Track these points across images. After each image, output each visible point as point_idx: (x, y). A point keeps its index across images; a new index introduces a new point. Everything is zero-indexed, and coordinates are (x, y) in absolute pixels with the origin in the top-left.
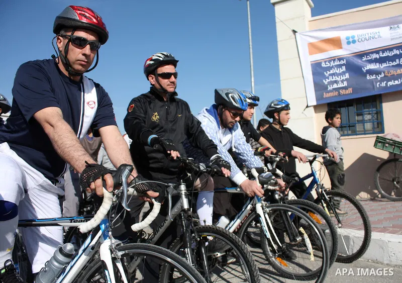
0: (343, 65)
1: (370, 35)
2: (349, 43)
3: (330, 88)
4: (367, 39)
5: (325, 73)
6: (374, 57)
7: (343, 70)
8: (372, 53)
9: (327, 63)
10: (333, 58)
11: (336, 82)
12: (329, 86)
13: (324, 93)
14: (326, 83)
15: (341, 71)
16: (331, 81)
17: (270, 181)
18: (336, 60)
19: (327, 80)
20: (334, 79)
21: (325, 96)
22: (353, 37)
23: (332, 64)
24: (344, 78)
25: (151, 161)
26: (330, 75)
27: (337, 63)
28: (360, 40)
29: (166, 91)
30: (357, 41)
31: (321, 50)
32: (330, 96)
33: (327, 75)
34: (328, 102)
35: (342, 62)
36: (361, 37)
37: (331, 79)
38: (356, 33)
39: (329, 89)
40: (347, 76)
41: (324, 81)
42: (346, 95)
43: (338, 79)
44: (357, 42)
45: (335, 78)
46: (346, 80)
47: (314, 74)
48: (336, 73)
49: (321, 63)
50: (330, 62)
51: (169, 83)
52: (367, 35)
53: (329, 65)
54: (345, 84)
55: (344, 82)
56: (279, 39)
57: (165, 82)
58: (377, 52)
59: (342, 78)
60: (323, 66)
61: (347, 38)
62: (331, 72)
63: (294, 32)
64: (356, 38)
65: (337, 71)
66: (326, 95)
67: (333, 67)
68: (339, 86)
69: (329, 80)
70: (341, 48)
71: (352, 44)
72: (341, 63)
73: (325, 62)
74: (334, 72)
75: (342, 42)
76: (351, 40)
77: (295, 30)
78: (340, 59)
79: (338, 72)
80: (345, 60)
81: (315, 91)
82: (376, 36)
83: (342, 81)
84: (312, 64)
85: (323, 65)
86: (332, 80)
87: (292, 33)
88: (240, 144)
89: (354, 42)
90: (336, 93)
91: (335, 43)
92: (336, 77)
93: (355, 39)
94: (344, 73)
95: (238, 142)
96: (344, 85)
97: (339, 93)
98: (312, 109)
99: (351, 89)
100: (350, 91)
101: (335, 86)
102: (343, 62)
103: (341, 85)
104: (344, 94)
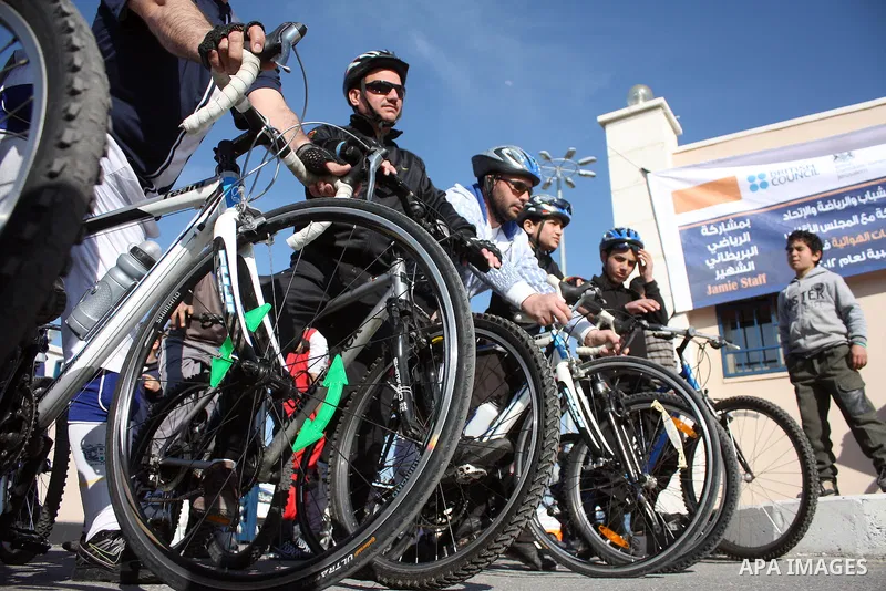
0: (746, 230)
1: (795, 172)
2: (754, 188)
3: (720, 276)
4: (791, 178)
5: (709, 247)
6: (806, 214)
7: (745, 241)
8: (803, 205)
9: (712, 228)
10: (723, 219)
11: (733, 264)
12: (717, 272)
13: (709, 287)
14: (711, 265)
15: (742, 242)
16: (721, 262)
17: (584, 292)
18: (731, 221)
19: (713, 260)
20: (728, 259)
21: (710, 293)
22: (761, 176)
23: (722, 229)
24: (748, 255)
25: (337, 236)
26: (718, 250)
27: (732, 227)
28: (776, 182)
29: (379, 116)
30: (770, 183)
31: (700, 205)
32: (720, 291)
33: (713, 251)
34: (718, 302)
35: (742, 225)
36: (778, 176)
37: (721, 258)
38: (768, 170)
39: (717, 278)
40: (755, 251)
41: (707, 262)
42: (754, 287)
43: (737, 258)
44: (771, 186)
45: (730, 257)
46: (753, 258)
47: (685, 249)
48: (731, 246)
49: (700, 228)
50: (717, 225)
51: (385, 101)
52: (789, 171)
53: (716, 231)
54: (752, 266)
55: (749, 263)
56: (613, 187)
57: (377, 100)
58: (813, 203)
59: (744, 256)
60: (703, 234)
61: (751, 179)
62: (722, 244)
63: (645, 172)
64: (768, 179)
65: (732, 243)
66: (712, 290)
67: (723, 235)
68: (738, 271)
69: (718, 261)
70: (739, 198)
71: (760, 190)
72: (740, 226)
73: (708, 226)
74: (728, 244)
75: (741, 187)
76: (758, 182)
77: (646, 168)
78: (737, 220)
79: (735, 244)
80: (748, 221)
81: (690, 283)
82: (808, 173)
83: (745, 262)
84: (680, 232)
85: (705, 232)
86: (724, 260)
87: (640, 175)
88: (525, 267)
89: (764, 185)
90: (733, 286)
91: (728, 188)
92: (732, 254)
93: (766, 180)
94: (747, 246)
95: (523, 264)
96: (749, 270)
97: (739, 284)
98: (684, 317)
99: (764, 276)
100: (761, 280)
101: (731, 271)
102: (745, 225)
103: (742, 269)
104: (749, 287)
